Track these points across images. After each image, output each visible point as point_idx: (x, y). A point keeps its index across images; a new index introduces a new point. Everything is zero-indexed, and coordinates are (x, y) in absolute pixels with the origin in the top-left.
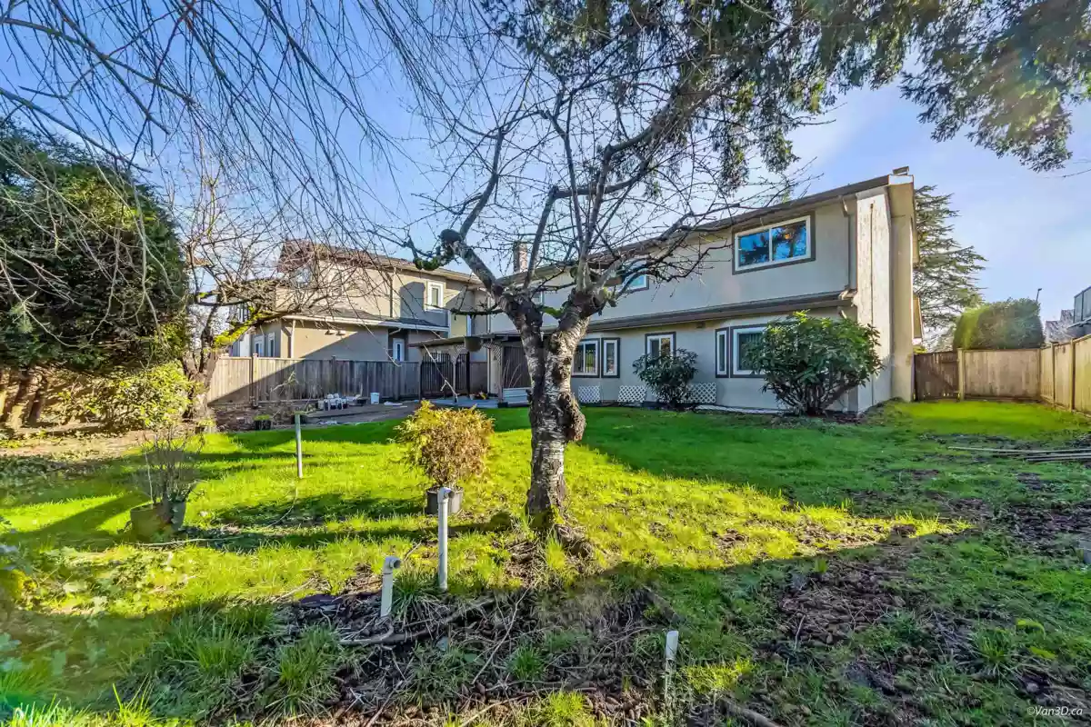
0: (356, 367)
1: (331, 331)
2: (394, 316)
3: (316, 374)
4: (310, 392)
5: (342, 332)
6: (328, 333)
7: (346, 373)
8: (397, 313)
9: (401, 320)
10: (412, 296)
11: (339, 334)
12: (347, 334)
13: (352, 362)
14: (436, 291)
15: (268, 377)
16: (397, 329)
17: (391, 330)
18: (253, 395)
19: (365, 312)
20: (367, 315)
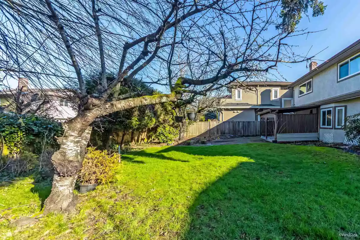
0: (241, 123)
1: (235, 111)
2: (258, 104)
3: (227, 126)
4: (226, 132)
5: (238, 111)
6: (234, 112)
7: (237, 125)
8: (260, 103)
9: (260, 105)
10: (266, 95)
11: (237, 112)
12: (240, 112)
13: (239, 122)
14: (276, 92)
16: (258, 109)
17: (255, 109)
18: (210, 133)
19: (247, 104)
20: (248, 105)
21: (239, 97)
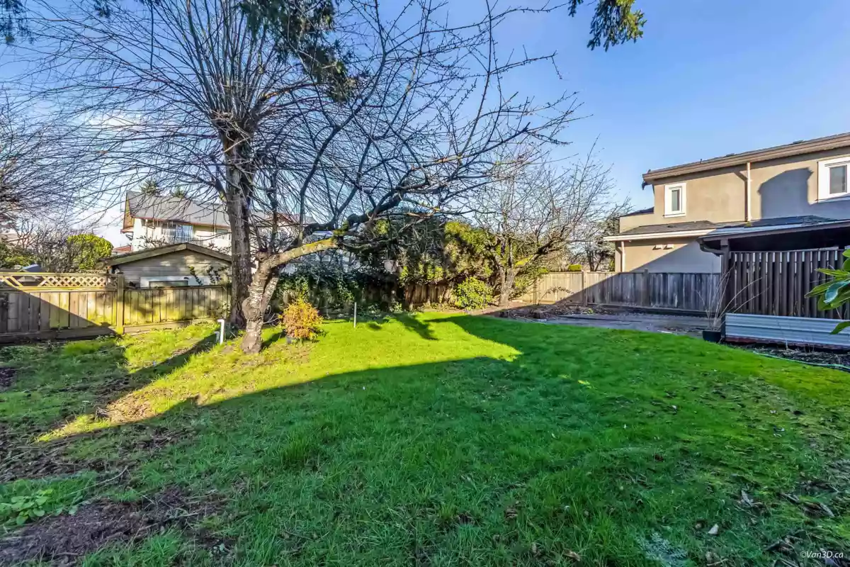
0: (670, 278)
1: (658, 246)
2: (749, 220)
3: (630, 284)
4: (625, 298)
5: (669, 246)
6: (655, 249)
7: (658, 282)
8: (755, 215)
9: (756, 224)
10: (784, 188)
11: (666, 248)
12: (674, 247)
13: (665, 275)
14: (840, 171)
15: (595, 285)
18: (584, 297)
19: (706, 222)
20: (705, 224)
21: (677, 206)
